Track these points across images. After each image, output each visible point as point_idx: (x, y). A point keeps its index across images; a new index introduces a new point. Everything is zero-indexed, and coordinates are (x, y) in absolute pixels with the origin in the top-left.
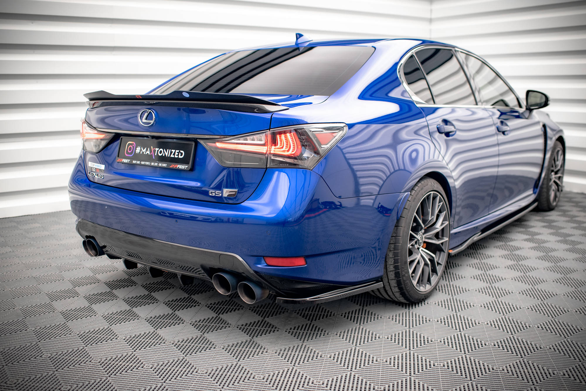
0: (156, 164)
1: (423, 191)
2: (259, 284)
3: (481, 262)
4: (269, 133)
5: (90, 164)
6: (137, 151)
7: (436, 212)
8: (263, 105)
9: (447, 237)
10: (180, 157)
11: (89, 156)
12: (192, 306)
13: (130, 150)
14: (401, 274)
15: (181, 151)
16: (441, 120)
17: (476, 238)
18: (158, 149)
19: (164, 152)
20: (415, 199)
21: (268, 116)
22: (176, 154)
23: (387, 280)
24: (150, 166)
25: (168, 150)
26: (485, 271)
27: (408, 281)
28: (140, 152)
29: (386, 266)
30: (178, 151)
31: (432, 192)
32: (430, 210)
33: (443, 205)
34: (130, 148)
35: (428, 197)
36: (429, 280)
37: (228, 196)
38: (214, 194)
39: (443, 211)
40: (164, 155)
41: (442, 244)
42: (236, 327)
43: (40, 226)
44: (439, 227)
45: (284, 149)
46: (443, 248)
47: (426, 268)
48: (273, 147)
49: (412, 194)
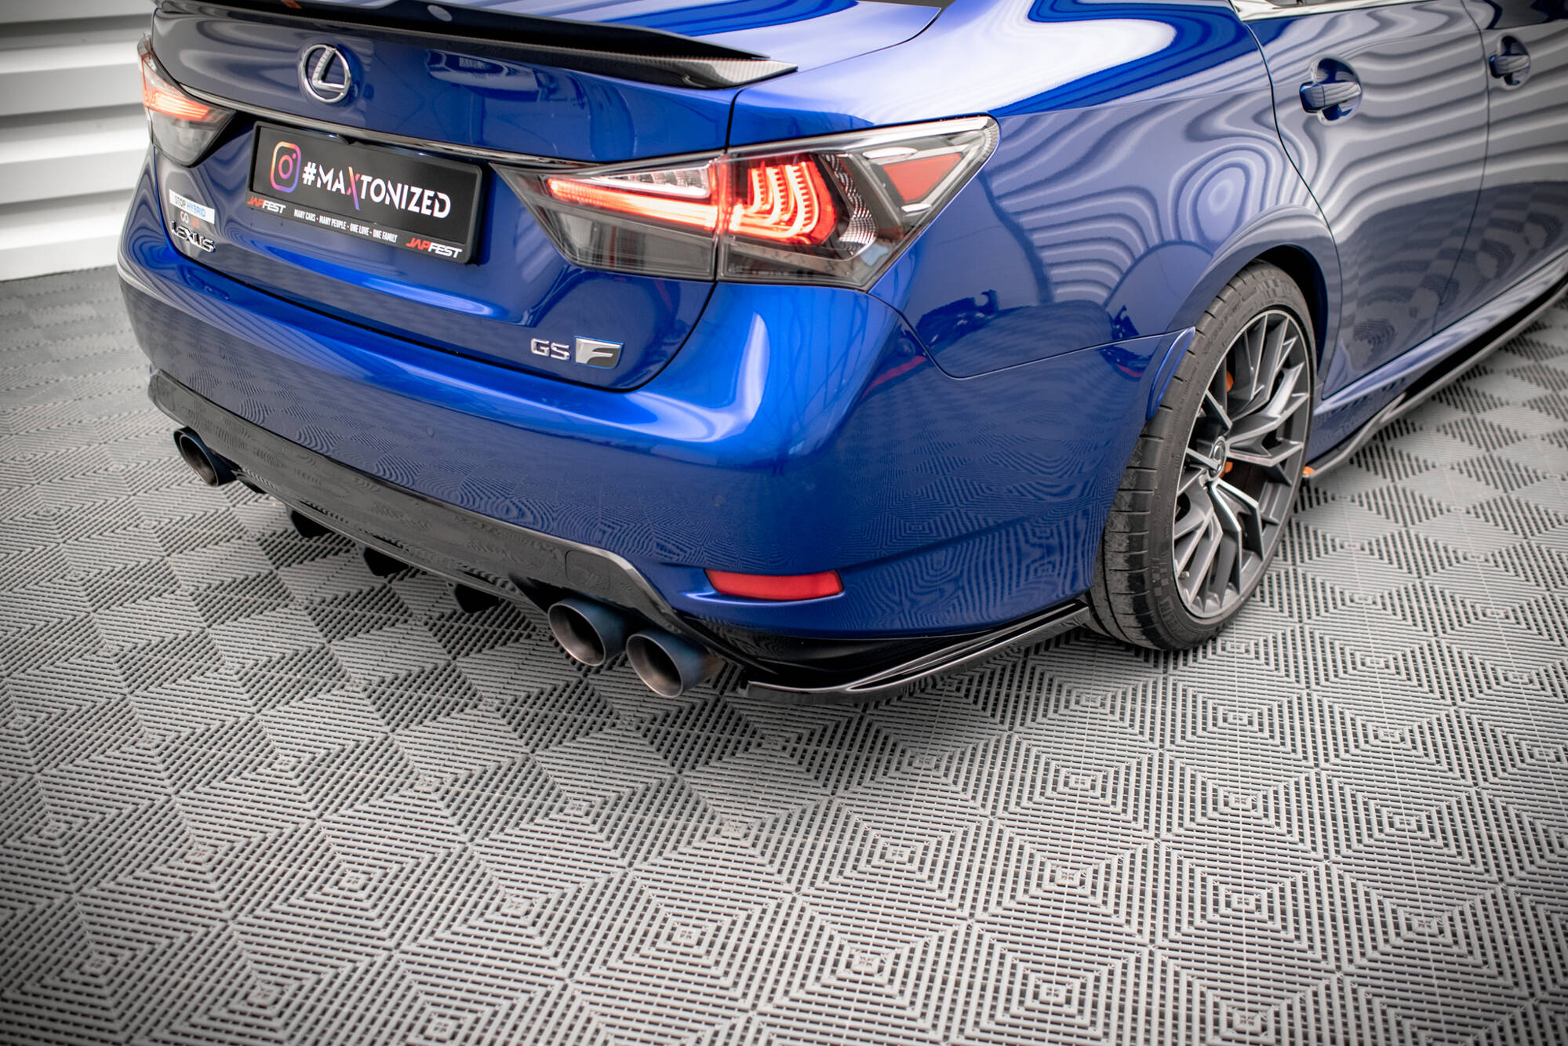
0: (365, 231)
1: (1238, 315)
2: (689, 643)
3: (1396, 488)
4: (722, 160)
5: (173, 198)
6: (305, 176)
7: (1276, 368)
8: (706, 62)
9: (1300, 439)
10: (437, 214)
11: (167, 170)
12: (508, 639)
13: (285, 171)
14: (1147, 582)
15: (442, 196)
16: (1316, 63)
17: (1388, 415)
18: (370, 179)
19: (387, 191)
20: (1210, 343)
21: (723, 98)
22: (426, 202)
23: (1103, 594)
24: (347, 233)
25: (399, 186)
26: (1405, 525)
27: (1168, 599)
28: (314, 182)
29: (1103, 554)
30: (431, 193)
31: (1266, 314)
32: (1255, 370)
33: (1297, 344)
34: (286, 163)
35: (1252, 331)
36: (1234, 579)
37: (592, 360)
38: (546, 349)
39: (1296, 364)
40: (387, 202)
41: (1283, 463)
42: (633, 728)
43: (94, 314)
44: (1277, 411)
45: (777, 214)
46: (1284, 473)
47: (1231, 544)
48: (739, 208)
49: (1202, 329)
